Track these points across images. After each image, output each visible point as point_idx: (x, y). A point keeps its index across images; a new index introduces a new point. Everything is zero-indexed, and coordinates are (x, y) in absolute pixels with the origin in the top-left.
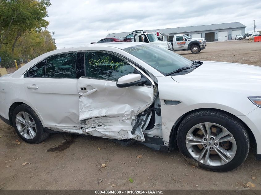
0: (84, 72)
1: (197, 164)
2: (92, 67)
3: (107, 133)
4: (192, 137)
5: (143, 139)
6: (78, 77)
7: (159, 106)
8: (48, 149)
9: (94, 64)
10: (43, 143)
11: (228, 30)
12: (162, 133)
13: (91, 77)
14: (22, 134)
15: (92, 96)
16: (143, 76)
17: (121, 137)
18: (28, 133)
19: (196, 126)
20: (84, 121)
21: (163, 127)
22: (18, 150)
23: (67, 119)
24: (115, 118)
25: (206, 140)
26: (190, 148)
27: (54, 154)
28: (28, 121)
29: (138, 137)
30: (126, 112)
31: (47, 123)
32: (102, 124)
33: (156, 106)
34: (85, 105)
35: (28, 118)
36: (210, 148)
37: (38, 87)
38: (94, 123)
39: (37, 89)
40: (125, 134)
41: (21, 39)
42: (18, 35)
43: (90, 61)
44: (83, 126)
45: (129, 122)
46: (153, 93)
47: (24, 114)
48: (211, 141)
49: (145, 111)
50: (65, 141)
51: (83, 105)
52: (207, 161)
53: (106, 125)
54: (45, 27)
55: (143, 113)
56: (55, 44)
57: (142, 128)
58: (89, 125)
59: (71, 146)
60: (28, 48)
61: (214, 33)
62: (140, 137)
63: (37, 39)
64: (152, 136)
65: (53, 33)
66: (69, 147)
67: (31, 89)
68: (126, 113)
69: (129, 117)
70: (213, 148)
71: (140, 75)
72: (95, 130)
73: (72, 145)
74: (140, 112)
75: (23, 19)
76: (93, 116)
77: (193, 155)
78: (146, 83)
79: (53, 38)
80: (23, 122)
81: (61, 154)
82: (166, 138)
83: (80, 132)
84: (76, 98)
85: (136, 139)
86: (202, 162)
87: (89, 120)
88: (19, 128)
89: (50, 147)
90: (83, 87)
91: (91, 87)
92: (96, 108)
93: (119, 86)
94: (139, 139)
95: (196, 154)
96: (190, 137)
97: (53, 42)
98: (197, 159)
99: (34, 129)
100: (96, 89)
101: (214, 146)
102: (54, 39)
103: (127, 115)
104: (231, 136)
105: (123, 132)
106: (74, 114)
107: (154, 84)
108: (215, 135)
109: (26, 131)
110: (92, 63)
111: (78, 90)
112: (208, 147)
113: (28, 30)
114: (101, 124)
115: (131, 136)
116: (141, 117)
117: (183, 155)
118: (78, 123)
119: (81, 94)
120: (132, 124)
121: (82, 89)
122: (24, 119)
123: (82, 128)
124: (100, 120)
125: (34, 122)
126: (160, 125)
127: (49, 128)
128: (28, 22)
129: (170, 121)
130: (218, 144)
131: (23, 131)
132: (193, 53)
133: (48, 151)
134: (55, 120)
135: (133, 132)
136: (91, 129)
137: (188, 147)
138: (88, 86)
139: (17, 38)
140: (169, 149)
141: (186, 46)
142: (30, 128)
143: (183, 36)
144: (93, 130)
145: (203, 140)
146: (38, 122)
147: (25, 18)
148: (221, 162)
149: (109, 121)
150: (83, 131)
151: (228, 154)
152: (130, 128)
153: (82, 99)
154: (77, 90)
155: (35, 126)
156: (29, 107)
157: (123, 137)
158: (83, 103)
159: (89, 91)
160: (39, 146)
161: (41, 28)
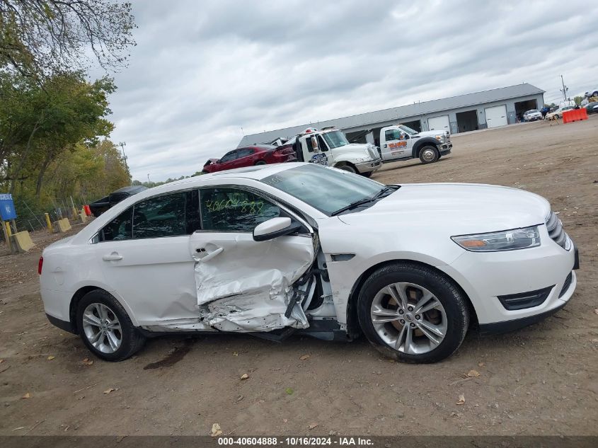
0: (199, 223)
1: (395, 355)
2: (214, 214)
3: (246, 323)
4: (380, 311)
5: (305, 323)
6: (189, 231)
7: (325, 265)
8: (145, 366)
9: (216, 207)
10: (134, 358)
11: (506, 103)
12: (335, 310)
13: (211, 229)
14: (94, 344)
15: (217, 260)
16: (293, 220)
17: (269, 326)
18: (106, 342)
19: (383, 291)
20: (206, 306)
21: (335, 299)
22: (92, 373)
23: (176, 307)
24: (258, 295)
25: (402, 312)
26: (380, 328)
27: (158, 372)
28: (105, 319)
29: (298, 321)
30: (273, 282)
31: (141, 319)
32: (237, 308)
33: (320, 267)
34: (205, 278)
35: (105, 314)
36: (411, 324)
37: (121, 257)
38: (223, 307)
39: (121, 259)
40: (276, 320)
41: (53, 165)
42: (48, 158)
43: (209, 203)
44: (204, 315)
45: (281, 298)
46: (312, 244)
47: (97, 307)
48: (409, 314)
49: (304, 275)
50: (174, 350)
51: (201, 277)
52: (409, 347)
53: (243, 310)
54: (106, 134)
55: (301, 280)
56: (127, 167)
57: (303, 305)
58: (214, 313)
59: (186, 357)
60: (69, 183)
61: (475, 112)
62: (300, 322)
63: (88, 161)
64: (321, 319)
65: (122, 145)
66: (182, 359)
67: (109, 261)
68: (274, 284)
69: (280, 290)
70: (415, 325)
71: (289, 219)
72: (226, 320)
73: (187, 355)
74: (296, 278)
75: (59, 123)
76: (220, 294)
77: (387, 340)
78: (299, 230)
79: (122, 156)
80: (97, 323)
81: (170, 371)
82: (342, 318)
83: (200, 327)
84: (189, 268)
85: (294, 326)
86: (402, 349)
87: (213, 304)
88: (90, 335)
89: (147, 363)
90: (200, 247)
91: (212, 245)
92: (224, 281)
93: (257, 238)
94: (299, 326)
95: (392, 339)
96: (377, 310)
97: (122, 165)
98: (394, 346)
99: (116, 333)
100: (221, 249)
101: (415, 321)
102: (125, 158)
103: (277, 287)
104: (436, 301)
105: (272, 318)
106: (188, 295)
107: (312, 231)
108: (415, 302)
109: (102, 339)
110: (212, 207)
111: (193, 253)
112: (407, 324)
113: (69, 146)
114: (234, 308)
115: (286, 322)
116: (300, 288)
117: (372, 343)
118: (194, 313)
119: (198, 260)
120: (286, 301)
121: (198, 251)
122: (98, 317)
123: (202, 319)
124: (233, 301)
125: (116, 320)
126: (330, 297)
127: (145, 328)
128: (69, 128)
129: (344, 288)
130: (421, 315)
131: (97, 339)
132: (424, 163)
133: (145, 368)
134: (155, 312)
135: (288, 314)
136: (218, 319)
137: (376, 327)
138: (209, 244)
139: (45, 164)
140: (348, 336)
141: (408, 150)
142: (109, 332)
143: (400, 130)
144: (222, 320)
145: (398, 314)
146: (124, 319)
147: (64, 121)
148: (429, 345)
149: (247, 301)
150: (205, 325)
151: (437, 331)
152: (284, 309)
153: (200, 268)
154: (191, 254)
155: (119, 327)
156: (108, 293)
157: (273, 326)
158: (201, 274)
159: (211, 254)
160: (127, 364)
161: (97, 138)
